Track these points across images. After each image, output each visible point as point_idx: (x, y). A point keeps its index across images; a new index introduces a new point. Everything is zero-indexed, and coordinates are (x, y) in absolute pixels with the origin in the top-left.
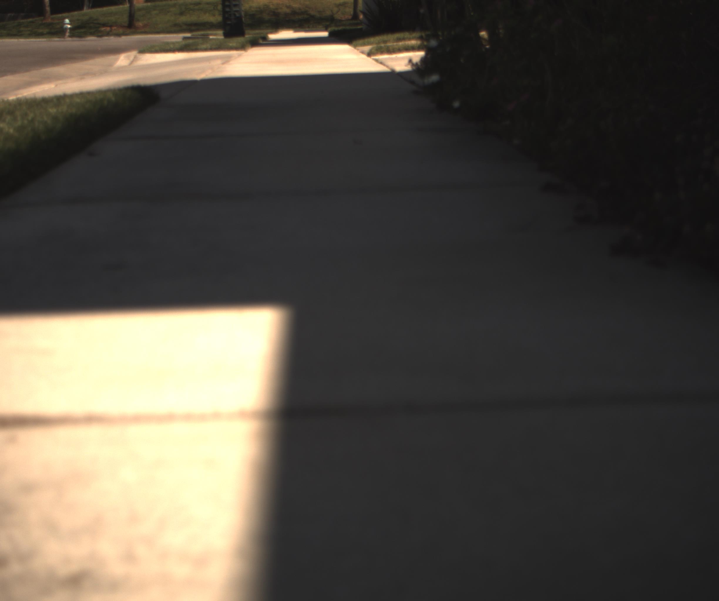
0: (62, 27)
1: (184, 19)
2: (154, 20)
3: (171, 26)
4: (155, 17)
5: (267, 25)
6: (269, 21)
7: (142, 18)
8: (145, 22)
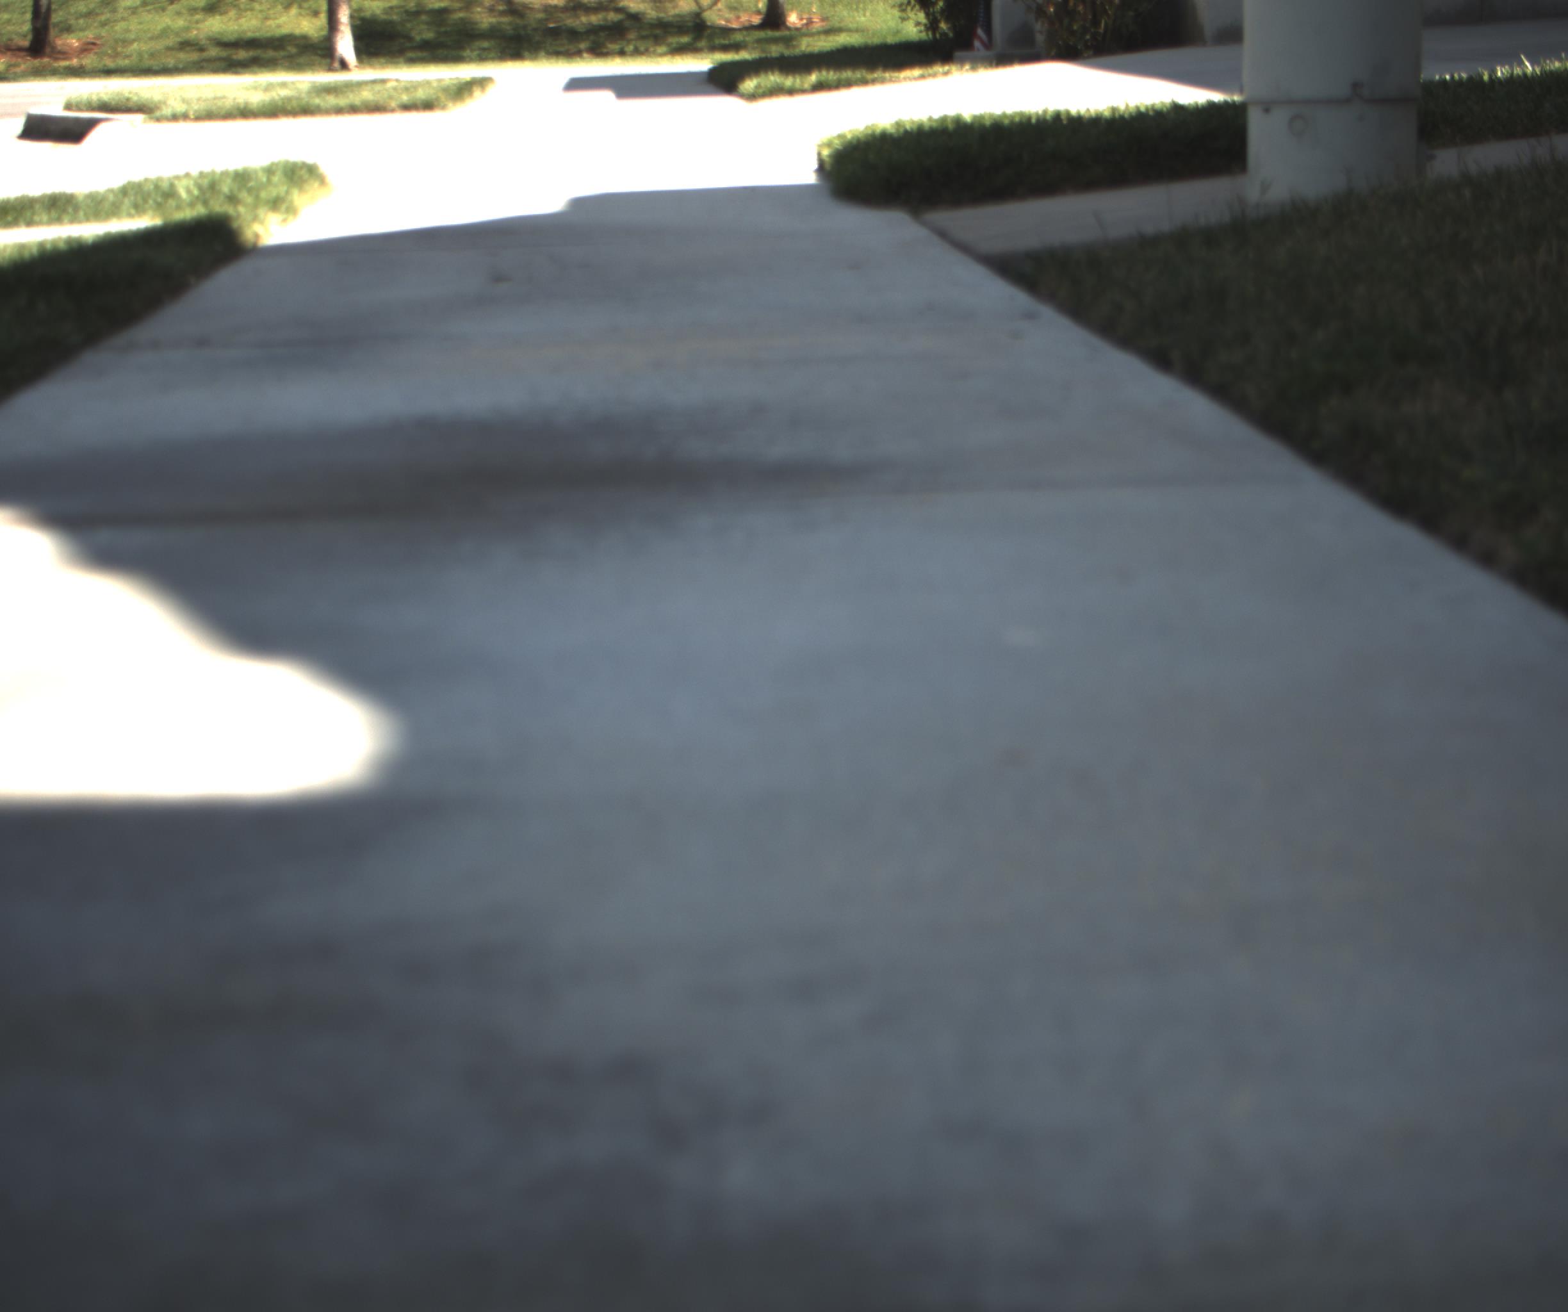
2: (120, 27)
3: (169, 49)
4: (123, 19)
5: (486, 44)
6: (493, 33)
7: (81, 21)
8: (90, 35)
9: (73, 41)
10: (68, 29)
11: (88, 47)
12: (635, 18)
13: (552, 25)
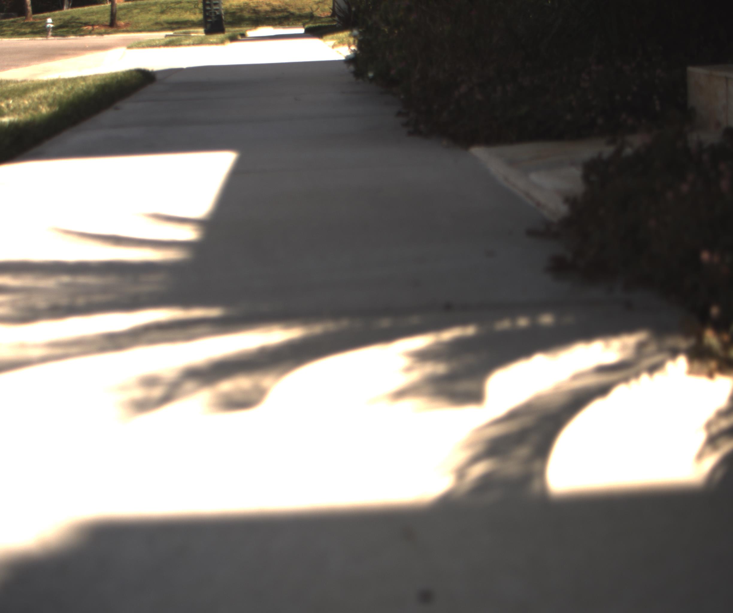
0: (45, 27)
1: (164, 17)
2: (135, 18)
3: (152, 25)
4: (136, 16)
5: (248, 23)
6: (250, 19)
7: (123, 17)
8: (127, 21)
9: (122, 23)
10: (120, 19)
11: (127, 25)
12: (292, 14)
13: (267, 17)
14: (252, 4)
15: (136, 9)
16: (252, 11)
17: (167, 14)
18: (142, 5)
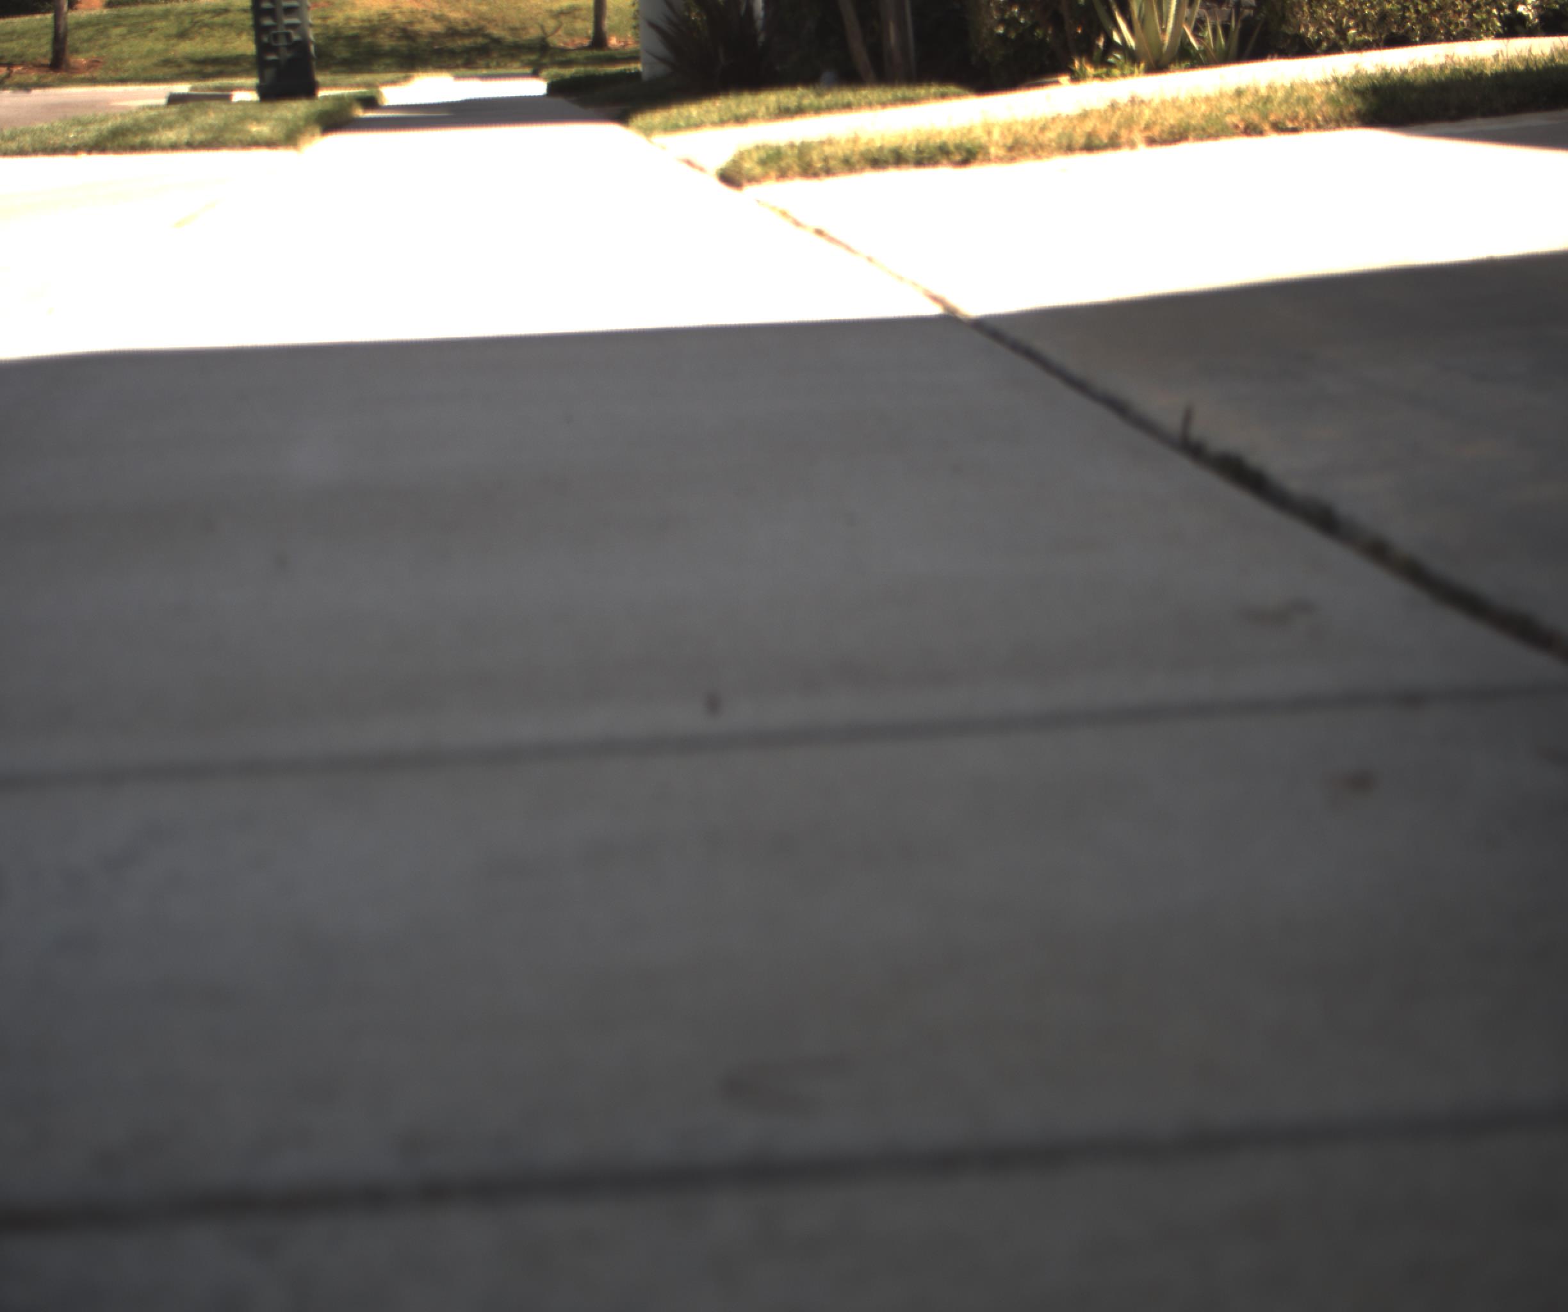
2: (115, 49)
4: (116, 43)
5: (388, 61)
6: (393, 53)
7: (85, 45)
8: (94, 55)
9: (81, 60)
10: (77, 51)
11: (93, 64)
12: (497, 41)
13: (436, 47)
14: (398, 17)
15: (117, 25)
16: (398, 35)
17: (191, 39)
18: (133, 16)
